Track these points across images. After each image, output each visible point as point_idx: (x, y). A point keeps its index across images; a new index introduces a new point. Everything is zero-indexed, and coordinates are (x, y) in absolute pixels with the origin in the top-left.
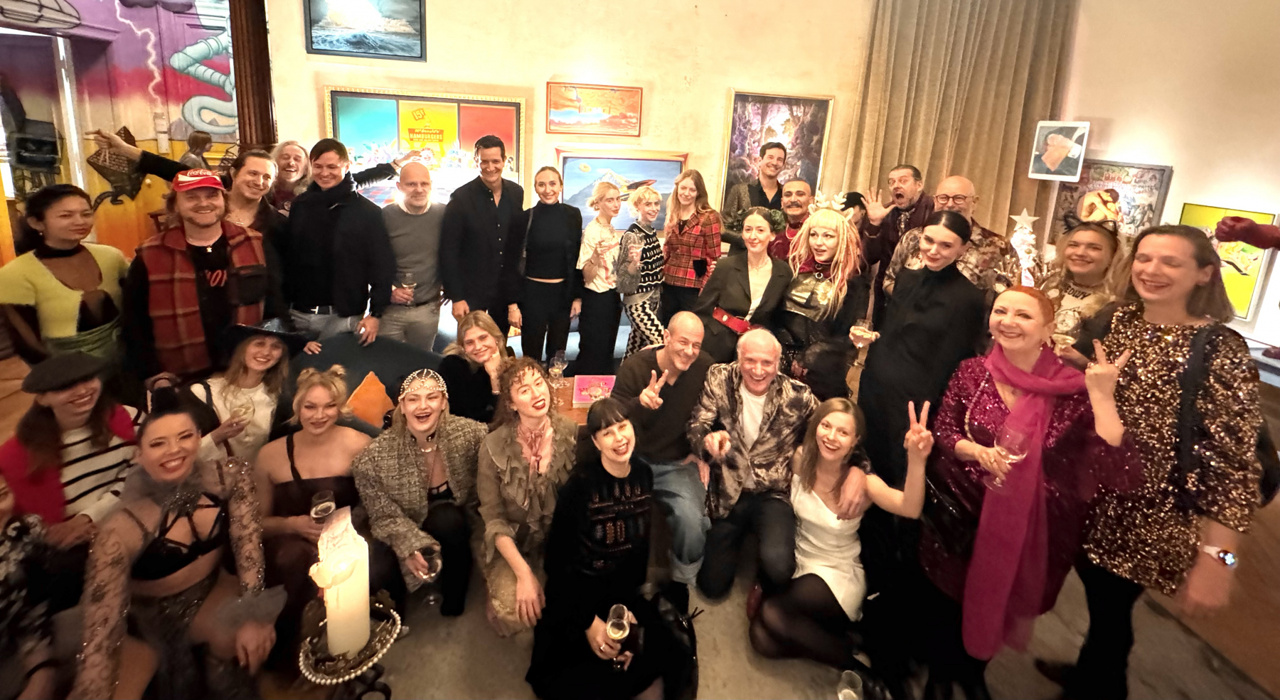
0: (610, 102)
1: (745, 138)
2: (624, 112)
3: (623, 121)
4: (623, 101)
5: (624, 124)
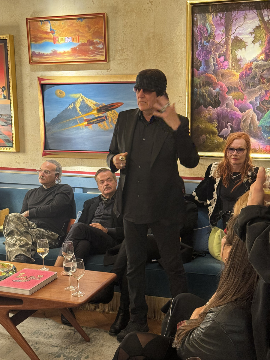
0: (78, 31)
1: (209, 53)
2: (90, 38)
3: (91, 48)
4: (89, 28)
5: (92, 50)
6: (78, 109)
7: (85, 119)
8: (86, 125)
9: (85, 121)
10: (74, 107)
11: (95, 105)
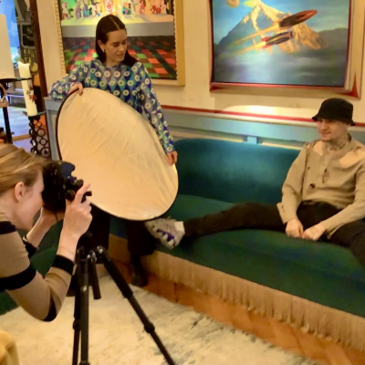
6: (255, 23)
7: (263, 37)
8: (265, 47)
9: (263, 40)
10: (250, 21)
11: (278, 16)
